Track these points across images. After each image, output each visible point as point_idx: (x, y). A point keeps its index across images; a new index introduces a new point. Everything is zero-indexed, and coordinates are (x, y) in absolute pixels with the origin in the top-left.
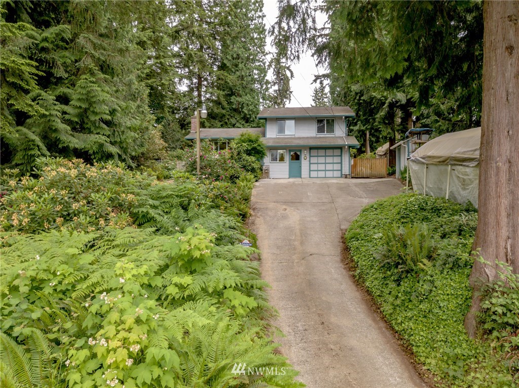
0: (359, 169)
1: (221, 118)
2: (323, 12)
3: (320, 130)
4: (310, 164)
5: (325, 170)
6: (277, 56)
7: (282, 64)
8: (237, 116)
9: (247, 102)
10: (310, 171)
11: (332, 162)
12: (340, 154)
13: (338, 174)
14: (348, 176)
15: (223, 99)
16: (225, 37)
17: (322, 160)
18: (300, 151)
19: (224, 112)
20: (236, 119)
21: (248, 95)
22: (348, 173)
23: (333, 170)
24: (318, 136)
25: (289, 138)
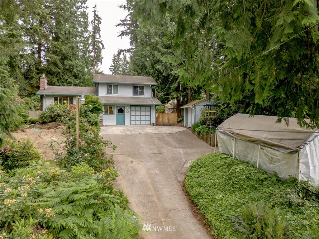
0: (161, 120)
1: (57, 74)
2: (125, 9)
3: (136, 92)
4: (131, 116)
5: (140, 120)
6: (93, 33)
7: (96, 39)
8: (69, 74)
9: (76, 65)
10: (131, 120)
11: (145, 115)
12: (150, 110)
13: (148, 123)
14: (154, 124)
15: (59, 62)
16: (60, 18)
17: (138, 113)
18: (124, 107)
19: (59, 70)
20: (68, 76)
21: (77, 60)
22: (154, 122)
23: (145, 120)
24: (134, 97)
25: (115, 97)
